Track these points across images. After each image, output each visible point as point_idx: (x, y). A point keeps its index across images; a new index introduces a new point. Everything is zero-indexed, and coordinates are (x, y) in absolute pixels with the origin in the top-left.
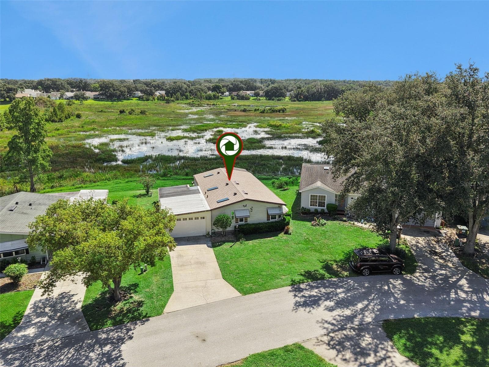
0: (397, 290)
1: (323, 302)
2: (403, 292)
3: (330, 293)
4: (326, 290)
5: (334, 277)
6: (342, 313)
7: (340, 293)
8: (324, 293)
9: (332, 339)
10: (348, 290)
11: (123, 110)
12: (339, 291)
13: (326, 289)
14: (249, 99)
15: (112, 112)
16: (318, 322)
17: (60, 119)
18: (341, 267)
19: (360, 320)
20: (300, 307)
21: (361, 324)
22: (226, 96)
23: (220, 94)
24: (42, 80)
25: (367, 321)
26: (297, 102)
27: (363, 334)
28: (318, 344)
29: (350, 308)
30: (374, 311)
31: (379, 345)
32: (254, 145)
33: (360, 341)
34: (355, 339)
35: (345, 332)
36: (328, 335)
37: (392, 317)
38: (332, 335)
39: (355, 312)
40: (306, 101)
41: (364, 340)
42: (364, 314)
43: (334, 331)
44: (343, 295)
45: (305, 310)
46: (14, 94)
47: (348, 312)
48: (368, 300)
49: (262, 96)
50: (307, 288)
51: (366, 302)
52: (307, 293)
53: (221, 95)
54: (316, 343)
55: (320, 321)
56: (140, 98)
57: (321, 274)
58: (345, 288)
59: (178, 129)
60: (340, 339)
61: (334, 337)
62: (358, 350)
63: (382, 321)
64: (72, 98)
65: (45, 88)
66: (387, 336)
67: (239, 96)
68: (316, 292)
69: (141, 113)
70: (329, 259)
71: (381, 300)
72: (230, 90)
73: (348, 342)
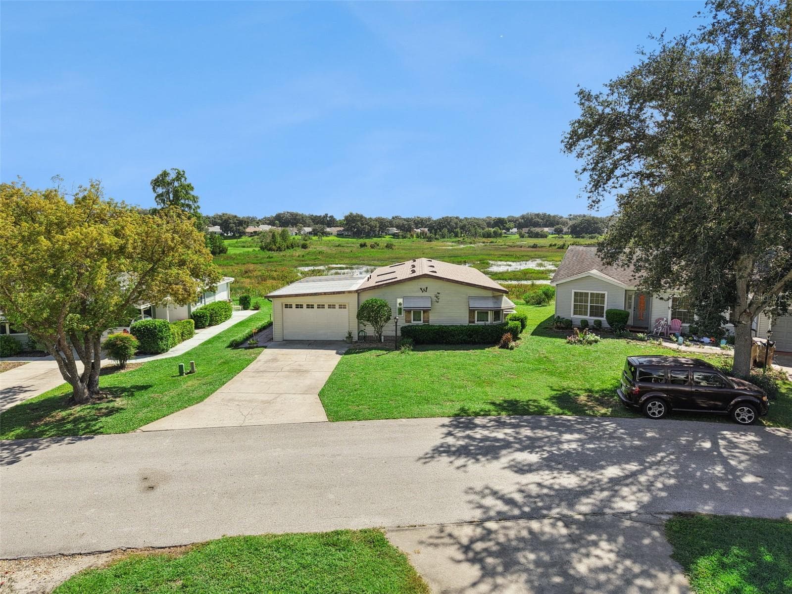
0: (740, 453)
1: (510, 453)
2: (756, 459)
3: (541, 439)
4: (535, 433)
5: (569, 414)
6: (552, 481)
7: (569, 441)
8: (526, 436)
9: (488, 535)
10: (592, 438)
11: (365, 244)
12: (567, 437)
13: (536, 431)
14: (546, 237)
15: (352, 247)
16: (470, 491)
17: (279, 248)
18: (597, 400)
19: (598, 503)
20: (444, 454)
21: (598, 512)
22: (512, 234)
23: (504, 231)
24: (281, 214)
25: (622, 508)
27: (593, 537)
28: (436, 541)
29: (581, 472)
30: (653, 488)
31: (636, 576)
33: (574, 555)
34: (561, 546)
35: (535, 525)
36: (480, 523)
37: (706, 509)
38: (492, 525)
39: (591, 483)
41: (588, 555)
42: (616, 491)
43: (502, 517)
44: (574, 446)
45: (451, 462)
46: (244, 228)
47: (569, 481)
48: (641, 462)
49: (566, 233)
50: (489, 425)
51: (633, 467)
52: (479, 433)
53: (505, 233)
54: (431, 537)
55: (478, 488)
56: (395, 236)
57: (540, 406)
58: (586, 434)
60: (509, 540)
61: (496, 532)
62: (557, 580)
63: (668, 513)
64: (309, 233)
65: (282, 222)
66: (672, 557)
67: (532, 232)
68: (505, 434)
69: (386, 247)
70: (575, 386)
71: (684, 467)
72: (520, 226)
73: (532, 551)
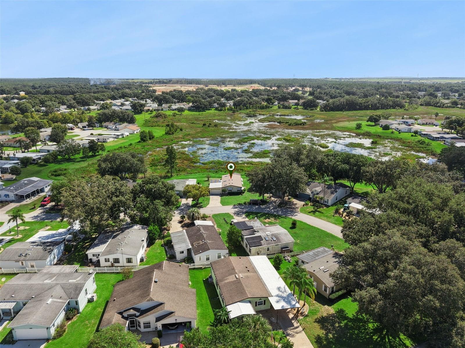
11: (205, 124)
14: (290, 108)
15: (199, 124)
22: (275, 105)
23: (271, 104)
26: (324, 112)
32: (265, 155)
40: (331, 111)
46: (144, 108)
49: (301, 106)
56: (217, 109)
59: (232, 141)
64: (175, 109)
65: (159, 101)
67: (284, 105)
69: (215, 126)
72: (279, 100)
